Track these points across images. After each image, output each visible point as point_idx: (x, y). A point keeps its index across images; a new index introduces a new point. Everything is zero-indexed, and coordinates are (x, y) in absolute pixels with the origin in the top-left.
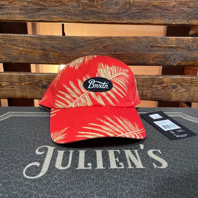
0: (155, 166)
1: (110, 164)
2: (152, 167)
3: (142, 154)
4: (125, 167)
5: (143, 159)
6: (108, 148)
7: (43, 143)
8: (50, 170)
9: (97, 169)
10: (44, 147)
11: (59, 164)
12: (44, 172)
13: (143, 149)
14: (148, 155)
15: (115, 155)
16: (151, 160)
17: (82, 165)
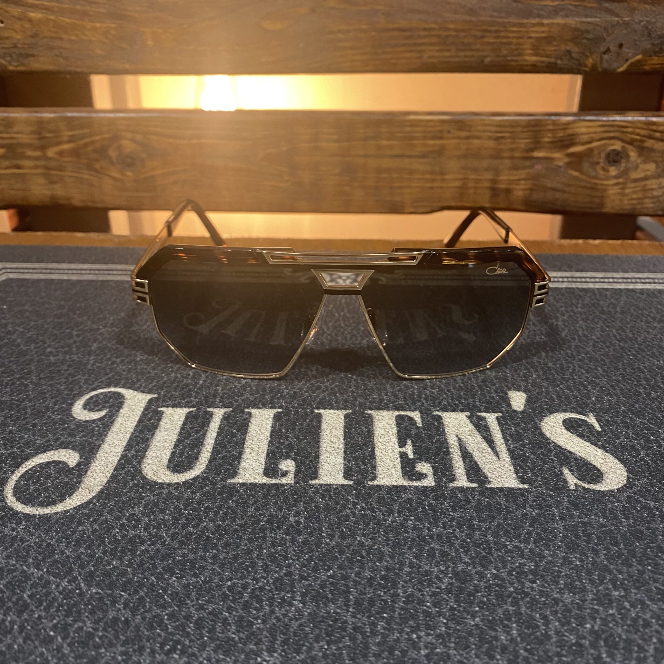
0: (572, 480)
1: (374, 468)
2: (556, 485)
3: (516, 431)
4: (438, 480)
5: (522, 450)
6: (371, 402)
7: (108, 379)
8: (118, 483)
9: (319, 485)
10: (110, 392)
11: (160, 462)
12: (91, 489)
13: (521, 408)
14: (542, 434)
15: (398, 432)
16: (556, 456)
17: (254, 466)
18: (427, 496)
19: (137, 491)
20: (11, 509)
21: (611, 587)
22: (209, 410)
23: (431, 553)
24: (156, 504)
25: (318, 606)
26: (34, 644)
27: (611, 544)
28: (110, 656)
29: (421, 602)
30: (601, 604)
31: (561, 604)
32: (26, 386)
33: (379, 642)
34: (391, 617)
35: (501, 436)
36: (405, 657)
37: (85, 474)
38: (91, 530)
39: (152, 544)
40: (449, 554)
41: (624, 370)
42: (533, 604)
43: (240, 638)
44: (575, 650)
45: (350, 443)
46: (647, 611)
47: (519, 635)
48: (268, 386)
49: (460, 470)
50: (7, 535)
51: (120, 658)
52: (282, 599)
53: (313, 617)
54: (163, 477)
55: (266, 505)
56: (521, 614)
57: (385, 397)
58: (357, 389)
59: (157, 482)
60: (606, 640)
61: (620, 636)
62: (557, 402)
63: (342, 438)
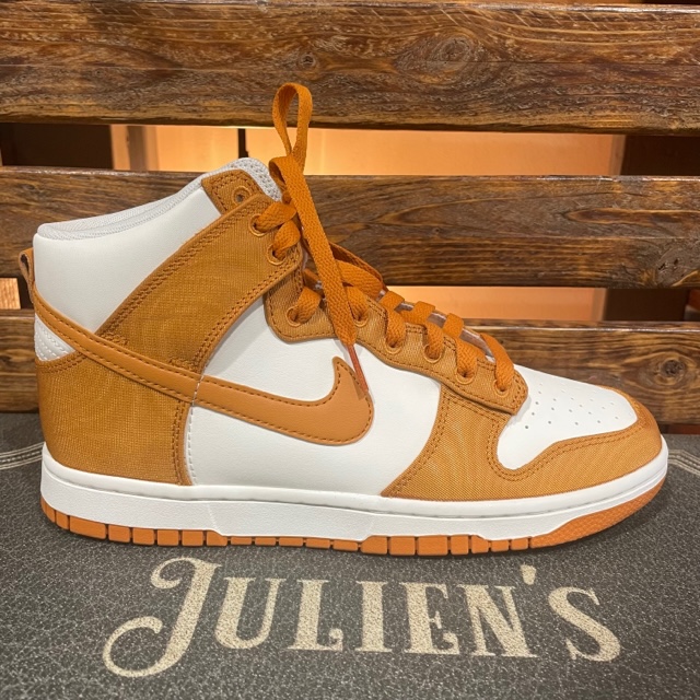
0: (574, 651)
1: (409, 637)
2: (560, 654)
4: (462, 649)
8: (197, 648)
9: (364, 652)
10: (181, 561)
11: (230, 629)
12: (175, 654)
13: (532, 582)
14: (549, 608)
15: (429, 603)
16: (561, 628)
17: (309, 634)
18: (454, 664)
19: (213, 656)
20: (111, 672)
22: (267, 580)
35: (515, 608)
37: (169, 640)
45: (388, 613)
49: (480, 640)
54: (234, 643)
59: (230, 648)
63: (381, 609)
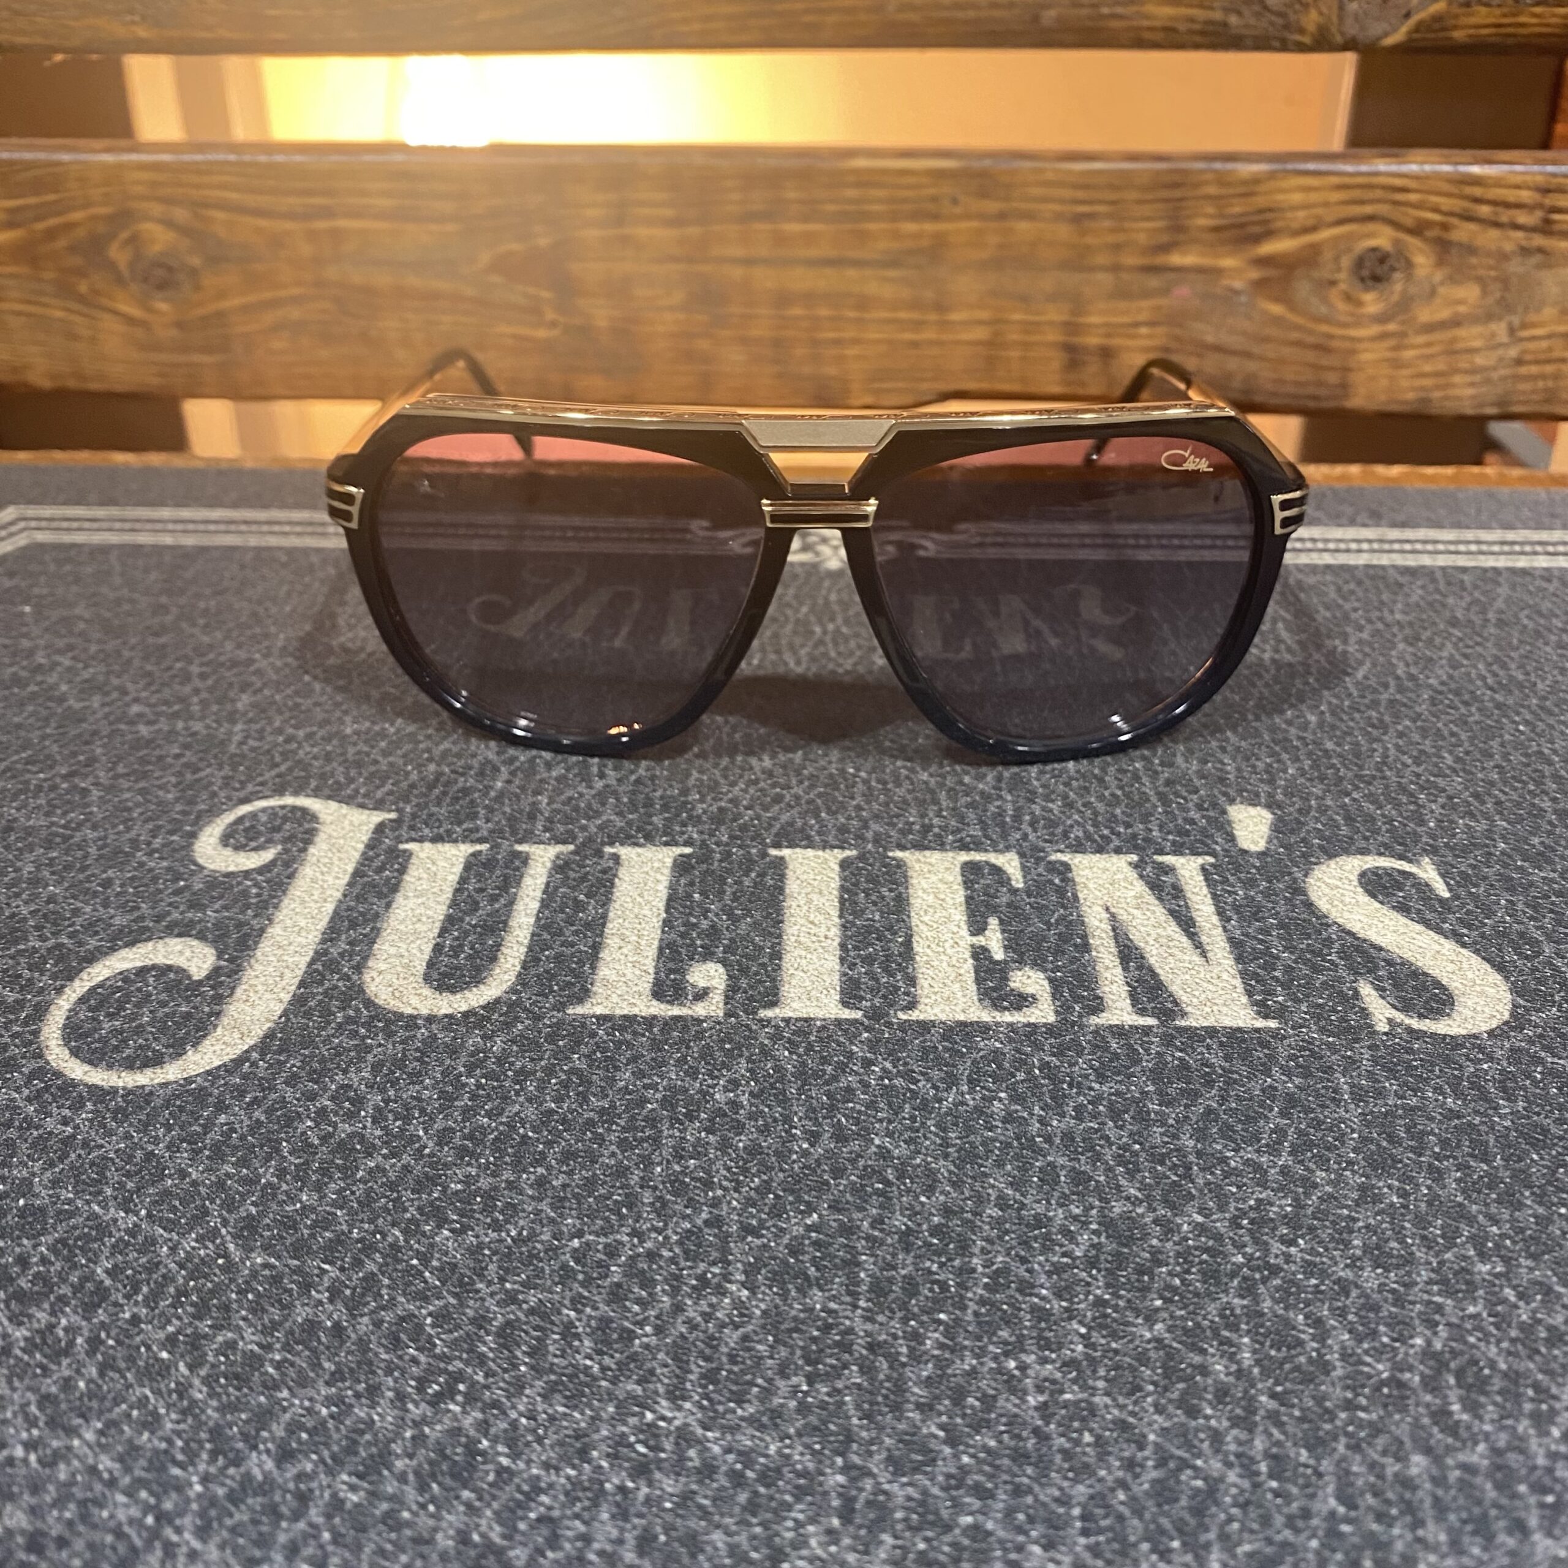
1: (912, 981)
2: (1344, 1019)
3: (1246, 897)
4: (1062, 1010)
5: (1261, 941)
6: (902, 832)
7: (279, 776)
8: (308, 1015)
9: (784, 1020)
10: (283, 807)
11: (407, 966)
12: (244, 1029)
13: (1260, 846)
14: (1309, 905)
15: (969, 900)
16: (1343, 954)
17: (629, 976)
18: (1038, 1047)
19: (354, 1034)
20: (58, 1074)
21: (1472, 1253)
22: (519, 848)
23: (1049, 1175)
24: (400, 1063)
25: (784, 1295)
26: (124, 1377)
27: (1472, 1155)
28: (302, 1407)
29: (1026, 1288)
30: (1449, 1291)
31: (1354, 1293)
32: (85, 792)
33: (929, 1377)
34: (957, 1321)
35: (1212, 909)
36: (990, 1411)
37: (231, 995)
38: (247, 1122)
39: (393, 1155)
40: (1090, 1179)
41: (1506, 756)
42: (1288, 1294)
43: (604, 1369)
44: (1389, 1396)
45: (853, 924)
46: (1558, 1308)
47: (1258, 1362)
48: (658, 794)
49: (1114, 987)
50: (50, 1133)
51: (324, 1411)
52: (702, 1278)
53: (773, 1320)
54: (415, 1001)
55: (659, 1064)
56: (1263, 1315)
57: (936, 821)
58: (868, 802)
59: (402, 1015)
60: (1459, 1374)
61: (1492, 1364)
62: (1345, 830)
63: (835, 913)
